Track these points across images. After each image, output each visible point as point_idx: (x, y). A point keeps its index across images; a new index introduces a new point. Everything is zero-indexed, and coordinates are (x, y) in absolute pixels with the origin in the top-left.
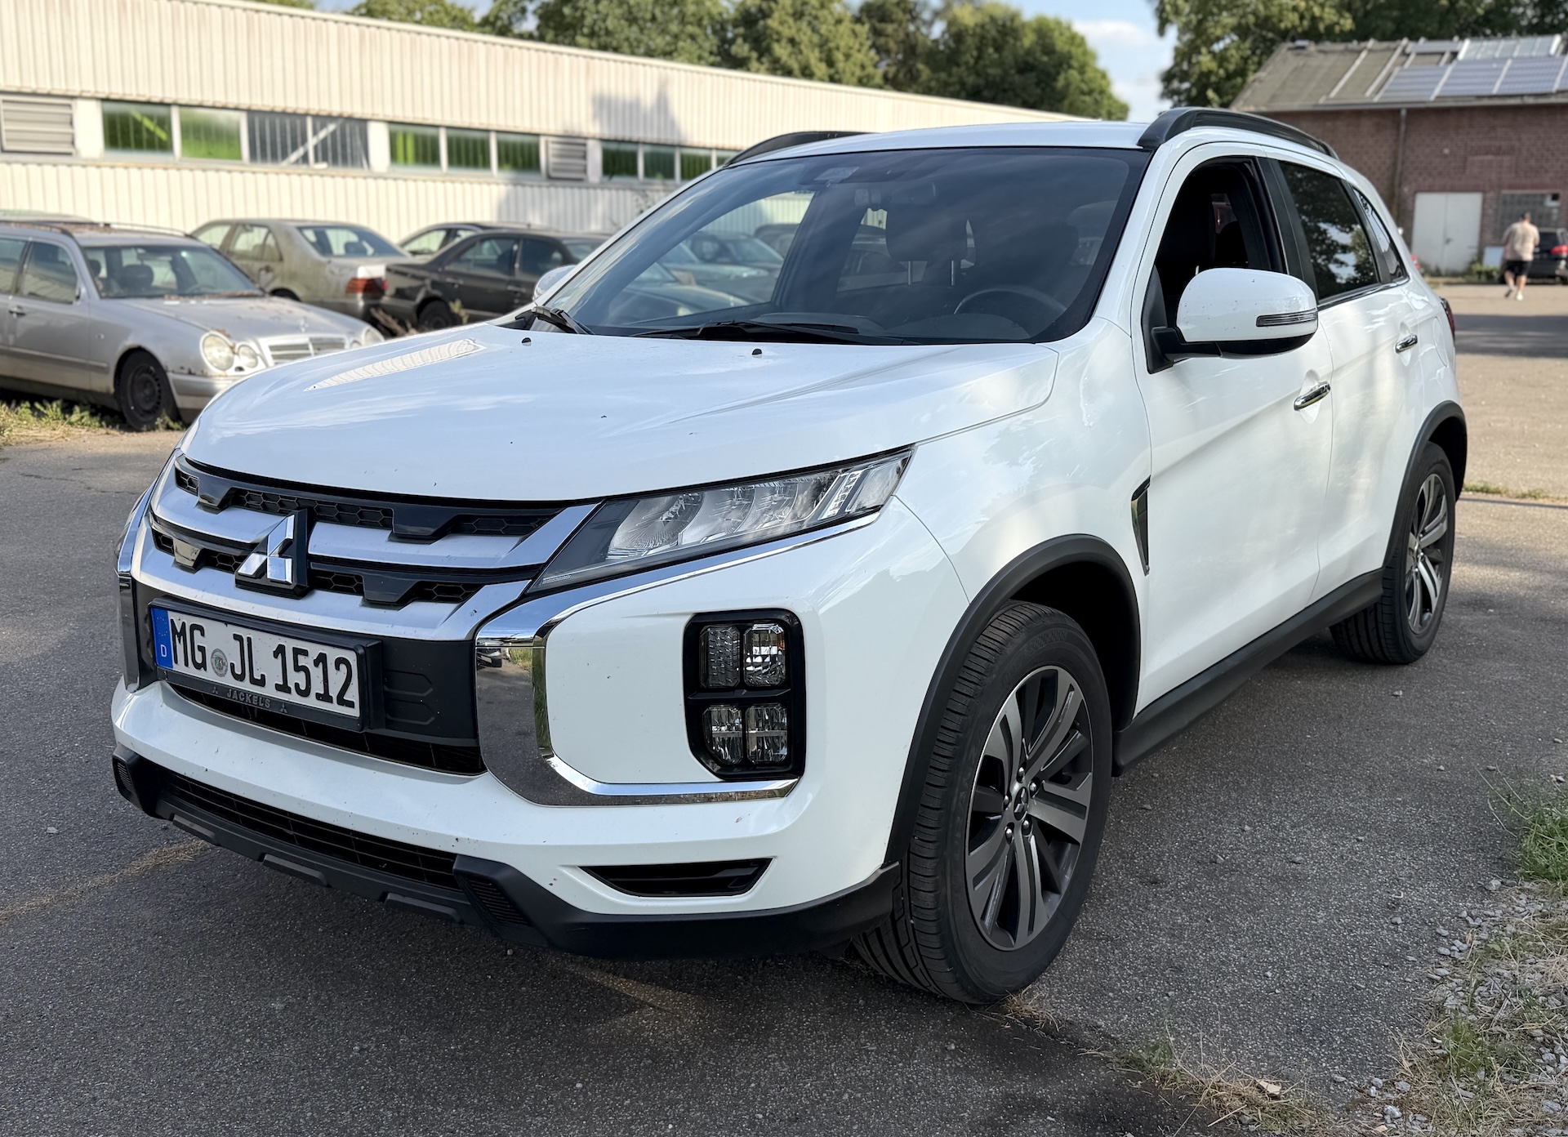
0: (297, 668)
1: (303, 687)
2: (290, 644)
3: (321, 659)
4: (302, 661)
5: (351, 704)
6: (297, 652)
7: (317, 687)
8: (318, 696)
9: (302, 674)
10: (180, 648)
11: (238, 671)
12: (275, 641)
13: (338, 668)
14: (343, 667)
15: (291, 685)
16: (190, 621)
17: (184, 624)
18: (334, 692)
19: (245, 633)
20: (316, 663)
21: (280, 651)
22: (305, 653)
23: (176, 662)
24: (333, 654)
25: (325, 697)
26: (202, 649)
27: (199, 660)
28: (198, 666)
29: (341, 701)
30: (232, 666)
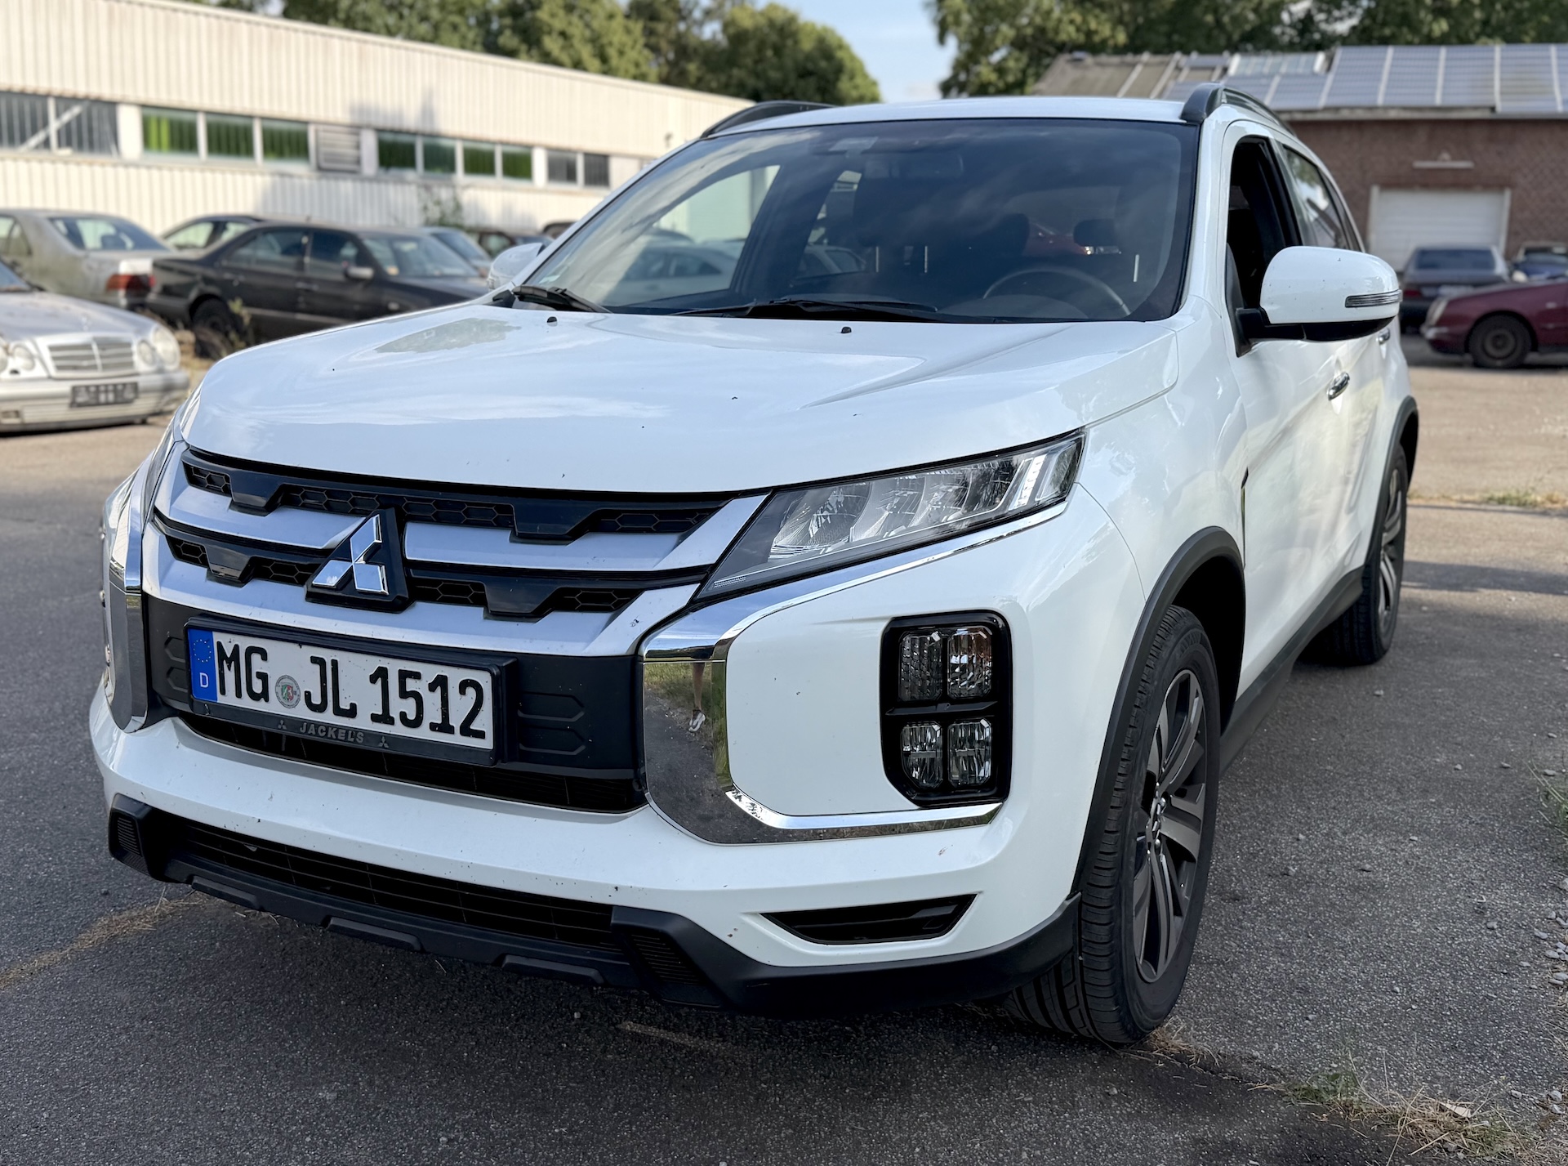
0: (404, 694)
1: (412, 716)
2: (394, 667)
3: (441, 683)
4: (411, 685)
5: (480, 735)
6: (404, 675)
7: (432, 714)
8: (433, 727)
9: (412, 702)
10: (230, 676)
11: (316, 700)
12: (374, 663)
13: (462, 691)
14: (471, 692)
15: (394, 713)
16: (245, 643)
17: (236, 648)
18: (456, 721)
19: (328, 655)
20: (432, 688)
21: (381, 674)
22: (417, 676)
23: (223, 692)
24: (456, 676)
25: (445, 727)
26: (263, 677)
27: (257, 687)
28: (254, 697)
29: (466, 730)
30: (308, 695)
